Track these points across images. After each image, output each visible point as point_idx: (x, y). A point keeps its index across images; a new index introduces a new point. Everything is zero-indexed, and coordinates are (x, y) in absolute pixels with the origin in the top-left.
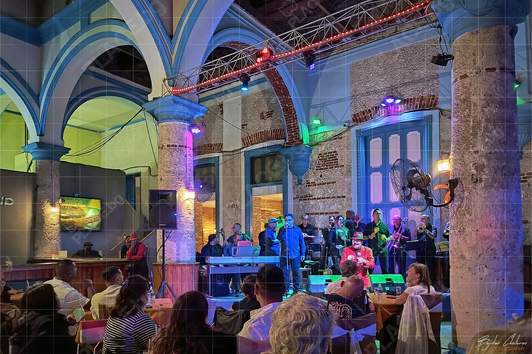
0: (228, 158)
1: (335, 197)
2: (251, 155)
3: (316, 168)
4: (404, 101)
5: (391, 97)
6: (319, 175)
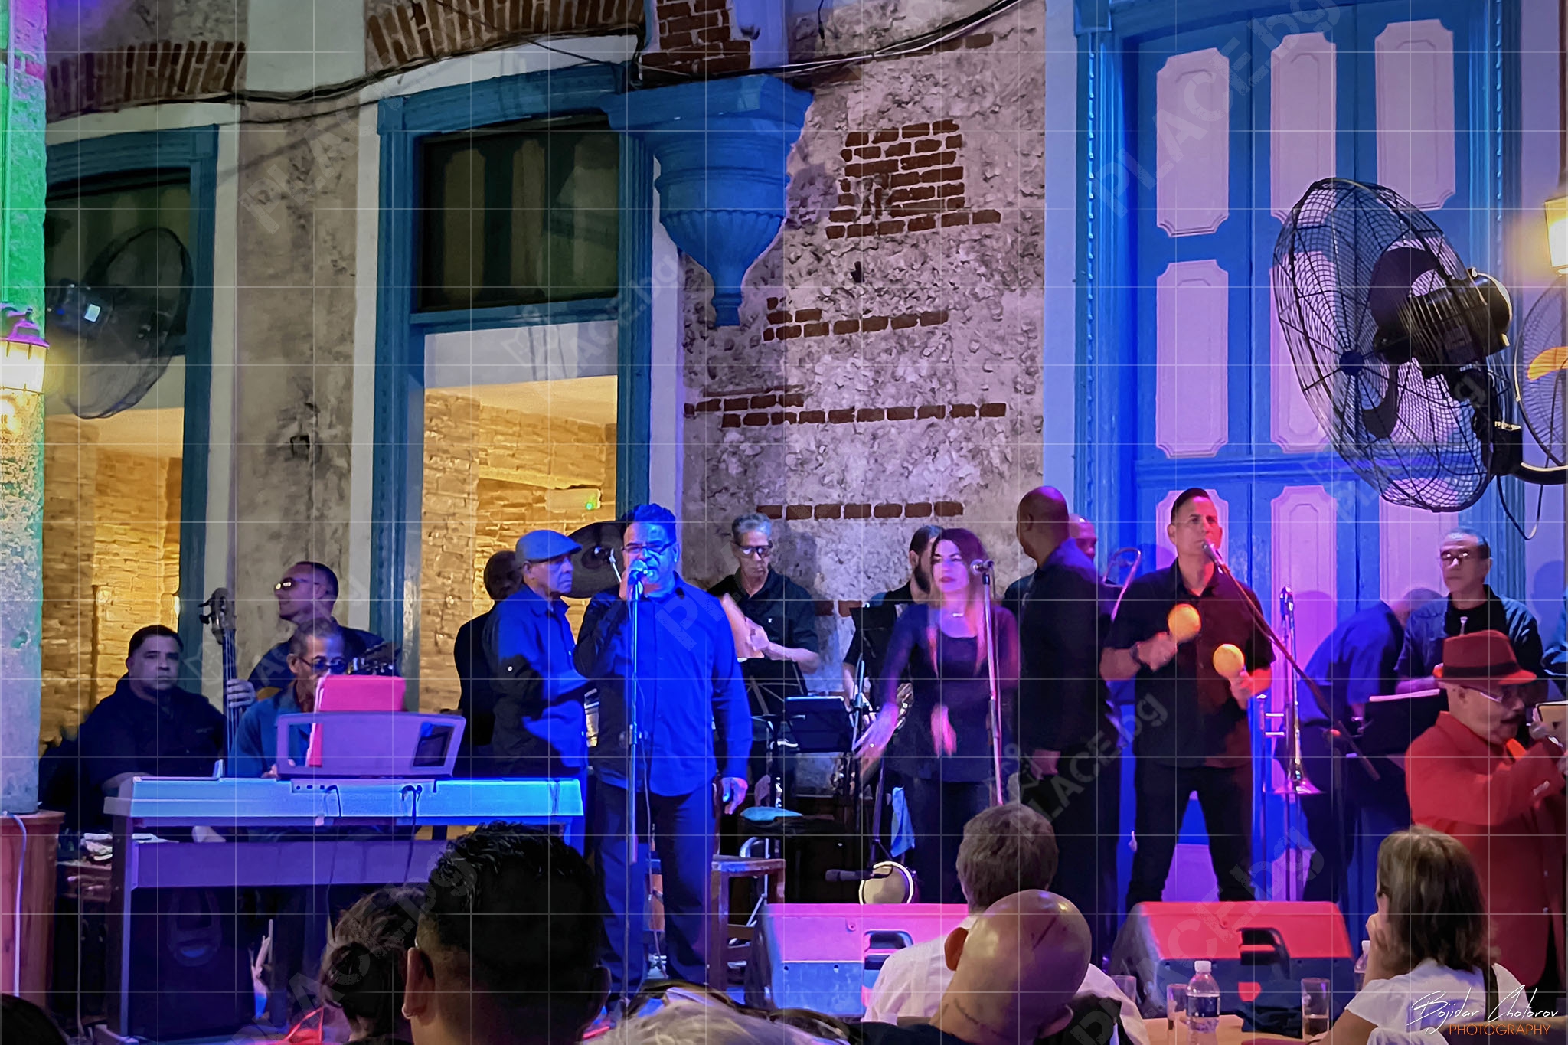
0: (276, 136)
1: (940, 412)
2: (424, 125)
3: (827, 223)
6: (848, 265)
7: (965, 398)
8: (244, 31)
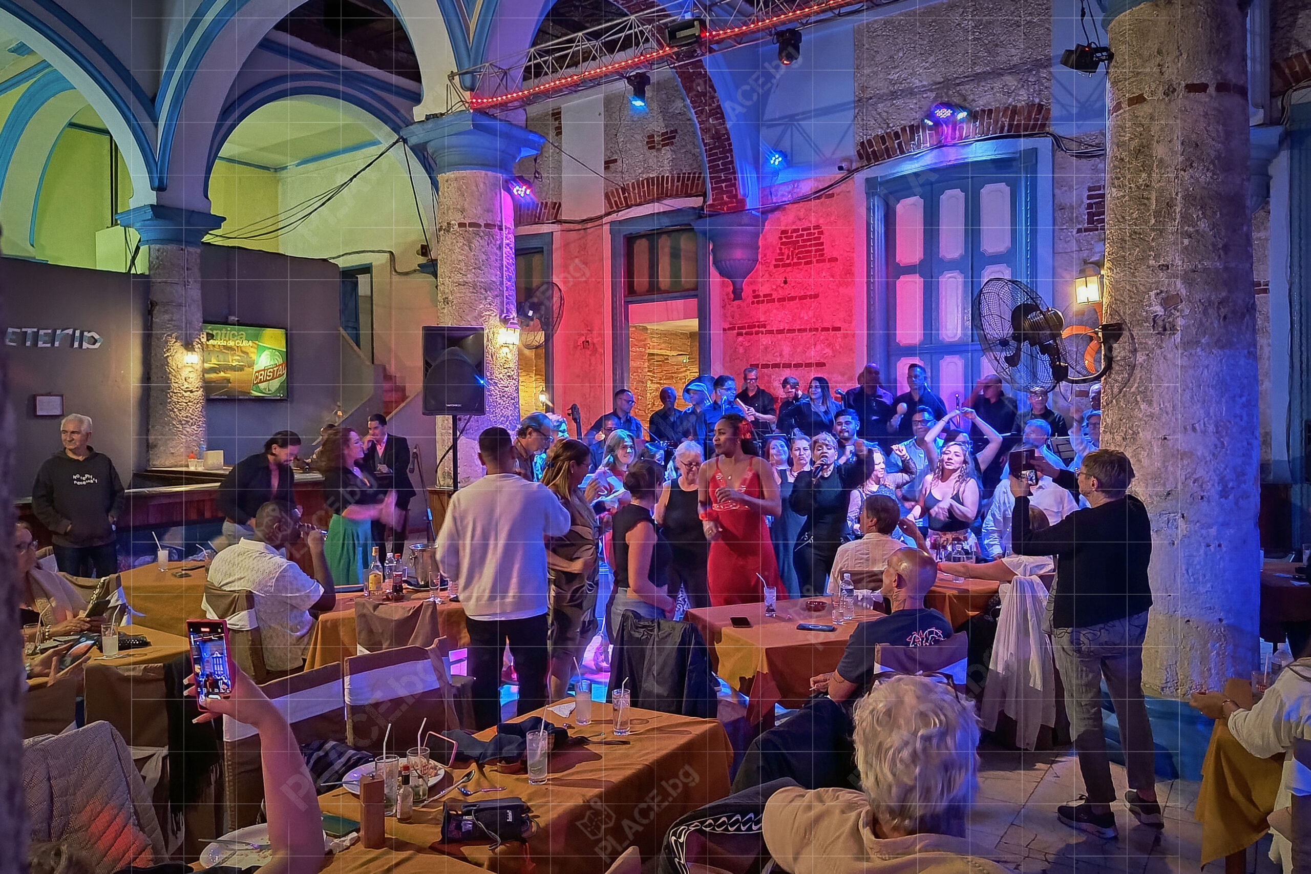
0: (574, 236)
1: (817, 330)
2: (627, 231)
3: (774, 262)
4: (974, 116)
5: (947, 105)
6: (782, 277)
7: (826, 325)
8: (561, 198)
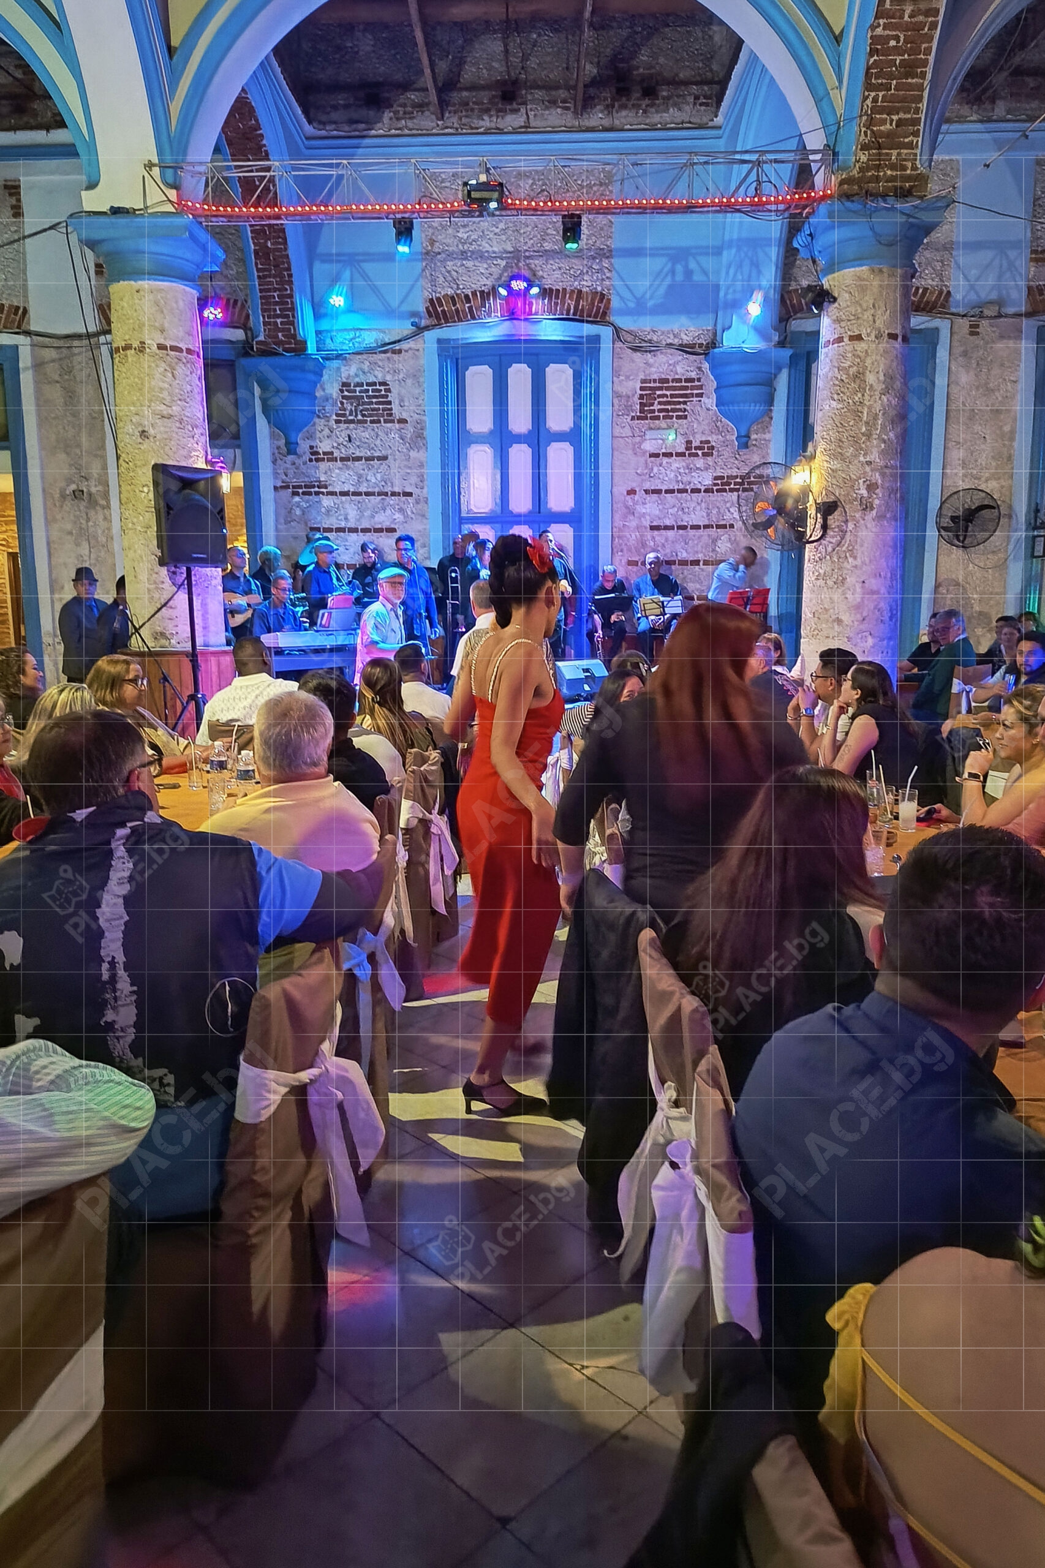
1: (386, 494)
3: (334, 417)
4: (546, 293)
5: (522, 278)
6: (344, 434)
7: (396, 489)
8: (26, 301)
